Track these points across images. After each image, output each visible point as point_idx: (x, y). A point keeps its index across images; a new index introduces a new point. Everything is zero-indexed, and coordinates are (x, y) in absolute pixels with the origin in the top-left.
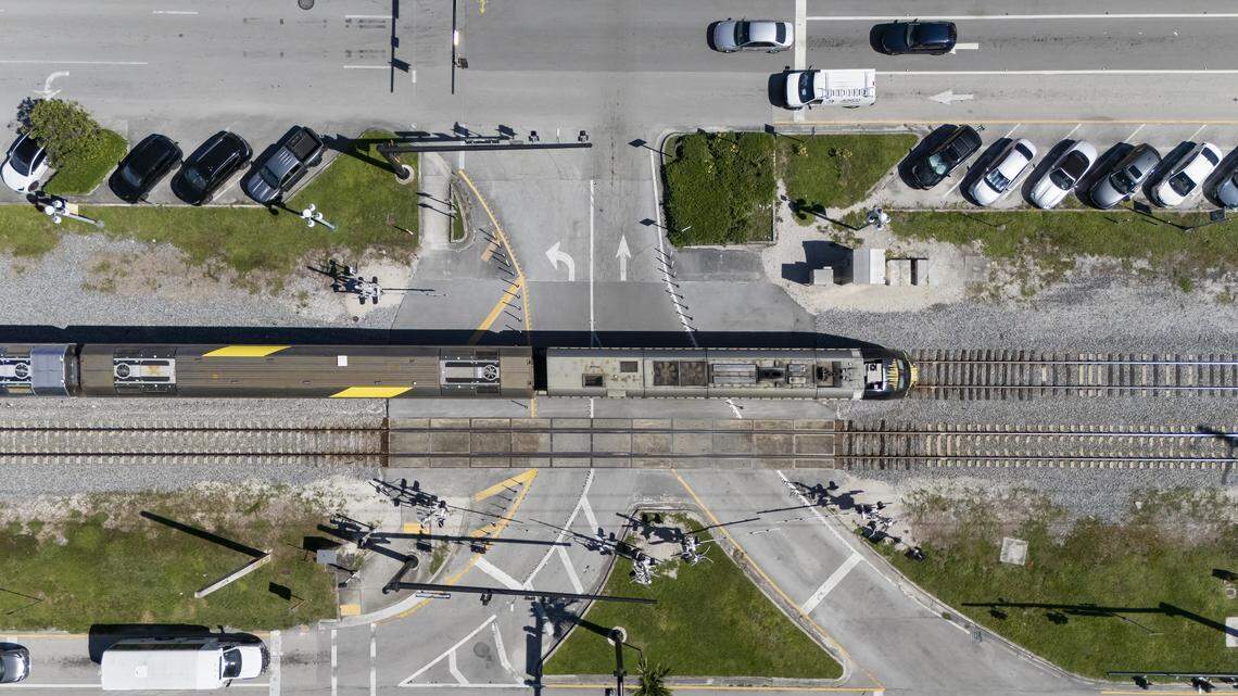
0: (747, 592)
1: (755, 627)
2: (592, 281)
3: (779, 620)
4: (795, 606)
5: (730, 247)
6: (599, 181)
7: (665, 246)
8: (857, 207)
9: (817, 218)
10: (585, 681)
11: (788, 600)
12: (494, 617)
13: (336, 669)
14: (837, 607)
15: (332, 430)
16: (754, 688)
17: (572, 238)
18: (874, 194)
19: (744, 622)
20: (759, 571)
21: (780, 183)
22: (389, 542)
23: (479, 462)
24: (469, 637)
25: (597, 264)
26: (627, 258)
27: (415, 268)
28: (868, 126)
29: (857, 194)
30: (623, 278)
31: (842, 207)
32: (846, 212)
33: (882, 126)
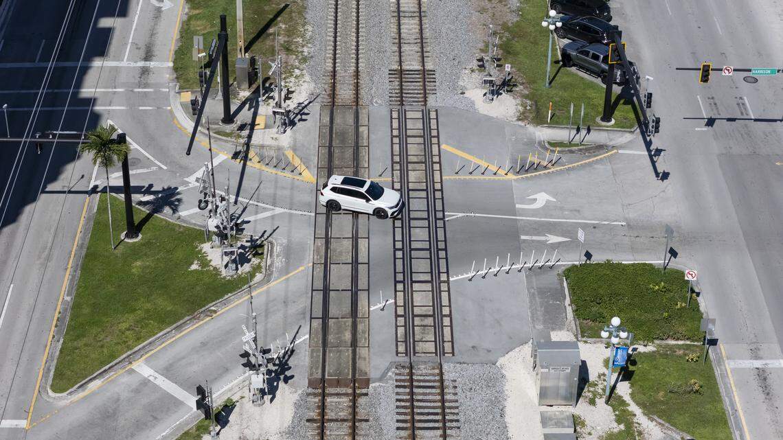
0: (167, 320)
1: (124, 326)
2: (518, 218)
3: (130, 343)
4: (144, 357)
5: (569, 310)
6: (626, 228)
7: (564, 265)
8: (633, 407)
9: (616, 375)
10: (88, 220)
11: (152, 352)
12: (165, 168)
13: (132, 91)
14: (137, 391)
15: (358, 82)
16: (53, 328)
17: (562, 209)
18: (654, 423)
19: (131, 318)
20: (189, 329)
21: (651, 348)
22: (249, 110)
23: (325, 151)
24: (147, 155)
25: (536, 222)
26: (547, 241)
27: (515, 123)
28: (737, 417)
29: (650, 409)
30: (523, 237)
31: (632, 395)
32: (627, 398)
33: (741, 429)
